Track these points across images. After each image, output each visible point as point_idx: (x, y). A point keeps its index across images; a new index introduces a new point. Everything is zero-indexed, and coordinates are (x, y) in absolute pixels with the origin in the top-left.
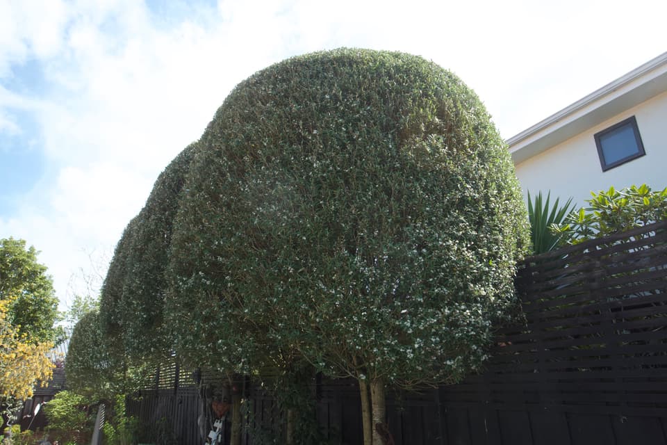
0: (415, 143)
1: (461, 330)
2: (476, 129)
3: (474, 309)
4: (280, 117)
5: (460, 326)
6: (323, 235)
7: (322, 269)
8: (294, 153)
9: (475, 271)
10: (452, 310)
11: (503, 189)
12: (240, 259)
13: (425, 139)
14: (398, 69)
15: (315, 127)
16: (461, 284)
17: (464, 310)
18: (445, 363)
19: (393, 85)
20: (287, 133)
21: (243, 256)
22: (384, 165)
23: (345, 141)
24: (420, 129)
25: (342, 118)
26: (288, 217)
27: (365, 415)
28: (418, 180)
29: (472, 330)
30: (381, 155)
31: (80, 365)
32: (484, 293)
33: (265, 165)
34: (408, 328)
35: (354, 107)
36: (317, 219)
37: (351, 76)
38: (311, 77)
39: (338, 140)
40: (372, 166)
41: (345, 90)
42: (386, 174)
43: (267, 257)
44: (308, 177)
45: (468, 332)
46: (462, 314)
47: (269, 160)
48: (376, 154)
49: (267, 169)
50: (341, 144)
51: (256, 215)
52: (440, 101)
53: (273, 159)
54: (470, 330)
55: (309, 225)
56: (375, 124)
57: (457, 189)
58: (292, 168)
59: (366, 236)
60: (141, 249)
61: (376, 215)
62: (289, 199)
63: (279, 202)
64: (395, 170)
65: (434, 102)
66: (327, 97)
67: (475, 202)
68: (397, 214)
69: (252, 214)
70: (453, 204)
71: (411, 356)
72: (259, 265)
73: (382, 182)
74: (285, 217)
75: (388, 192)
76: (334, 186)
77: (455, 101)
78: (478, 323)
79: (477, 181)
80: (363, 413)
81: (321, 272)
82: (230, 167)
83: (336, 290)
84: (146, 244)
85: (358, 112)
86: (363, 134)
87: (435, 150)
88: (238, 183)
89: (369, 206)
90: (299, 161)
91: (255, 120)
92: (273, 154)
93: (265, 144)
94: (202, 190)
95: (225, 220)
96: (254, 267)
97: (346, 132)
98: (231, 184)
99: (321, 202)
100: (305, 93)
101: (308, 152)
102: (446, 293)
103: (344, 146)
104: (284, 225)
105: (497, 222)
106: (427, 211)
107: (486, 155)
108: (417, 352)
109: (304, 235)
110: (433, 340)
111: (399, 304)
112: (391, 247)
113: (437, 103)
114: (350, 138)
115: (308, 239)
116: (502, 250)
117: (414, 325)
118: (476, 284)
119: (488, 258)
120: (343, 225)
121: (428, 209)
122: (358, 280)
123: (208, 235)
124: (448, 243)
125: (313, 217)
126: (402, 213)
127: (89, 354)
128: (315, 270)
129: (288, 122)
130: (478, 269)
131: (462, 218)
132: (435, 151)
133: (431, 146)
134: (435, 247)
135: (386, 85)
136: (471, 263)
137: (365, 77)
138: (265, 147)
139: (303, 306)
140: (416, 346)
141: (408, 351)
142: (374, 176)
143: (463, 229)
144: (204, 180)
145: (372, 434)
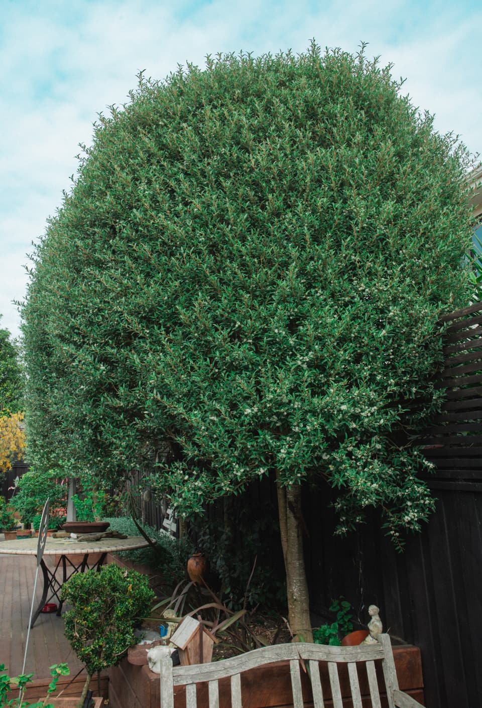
145: (286, 511)
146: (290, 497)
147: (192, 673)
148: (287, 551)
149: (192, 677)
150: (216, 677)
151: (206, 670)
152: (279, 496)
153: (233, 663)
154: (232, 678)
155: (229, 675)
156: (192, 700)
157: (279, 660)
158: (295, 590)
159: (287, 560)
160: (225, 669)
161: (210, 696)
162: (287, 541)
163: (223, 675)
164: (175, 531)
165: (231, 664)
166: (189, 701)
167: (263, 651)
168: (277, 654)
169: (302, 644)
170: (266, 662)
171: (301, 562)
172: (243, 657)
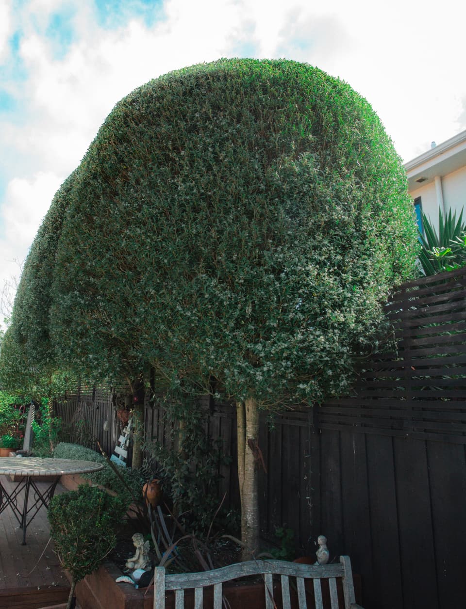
0: (284, 162)
1: (314, 355)
2: (356, 145)
3: (330, 335)
4: (151, 138)
5: (312, 351)
6: (183, 259)
7: (180, 291)
8: (161, 174)
9: (335, 297)
10: (305, 336)
11: (381, 209)
12: (110, 280)
13: (296, 158)
14: (275, 81)
15: (183, 148)
16: (318, 310)
17: (318, 336)
18: (298, 386)
19: (267, 99)
20: (156, 154)
21: (111, 277)
22: (248, 187)
23: (210, 162)
24: (290, 147)
25: (210, 137)
26: (152, 240)
27: (240, 431)
28: (283, 202)
29: (326, 356)
30: (246, 176)
31: (10, 369)
32: (342, 319)
33: (134, 188)
34: (260, 351)
35: (223, 126)
36: (178, 242)
37: (224, 91)
38: (185, 94)
39: (204, 160)
40: (236, 188)
41: (216, 107)
42: (250, 197)
43: (133, 279)
44: (173, 200)
45: (321, 357)
46: (316, 340)
47: (138, 182)
48: (241, 175)
49: (137, 192)
50: (207, 165)
51: (124, 237)
52: (318, 115)
53: (142, 181)
54: (323, 356)
55: (170, 249)
56: (243, 143)
57: (325, 211)
58: (159, 191)
59: (223, 260)
60: (37, 266)
61: (235, 239)
62: (153, 222)
63: (144, 225)
64: (260, 192)
65: (310, 117)
66: (197, 115)
67: (344, 225)
68: (257, 238)
69: (121, 236)
70: (319, 226)
71: (260, 378)
72: (125, 286)
73: (244, 205)
74: (149, 240)
75: (250, 215)
76: (196, 210)
77: (335, 115)
78: (334, 349)
79: (349, 202)
80: (238, 429)
81: (179, 294)
82: (103, 190)
83: (191, 312)
84: (41, 261)
85: (227, 131)
86: (229, 154)
87: (305, 170)
88: (110, 205)
89: (228, 229)
90: (166, 184)
91: (129, 141)
92: (142, 176)
93: (135, 166)
94: (81, 211)
95: (98, 241)
96: (121, 288)
97: (213, 153)
98: (104, 206)
99: (183, 225)
100: (177, 112)
101: (175, 173)
102: (302, 319)
103: (209, 168)
104: (148, 247)
105: (367, 245)
106: (289, 235)
107: (365, 174)
108: (265, 374)
109: (166, 258)
110: (284, 364)
111: (253, 328)
112: (247, 272)
113: (314, 118)
114: (216, 159)
115: (169, 262)
116: (369, 275)
117: (266, 349)
118: (335, 310)
119: (353, 283)
120: (203, 249)
121: (289, 232)
122: (213, 304)
123: (83, 256)
124: (307, 268)
125: (176, 239)
126: (263, 236)
127: (17, 359)
128: (174, 292)
129: (159, 142)
130: (338, 295)
131: (326, 242)
132: (304, 172)
133: (301, 165)
134: (294, 272)
135: (260, 100)
136: (332, 289)
137: (238, 92)
138: (135, 169)
139: (162, 327)
140: (265, 369)
141: (258, 373)
142: (237, 199)
143: (327, 253)
144: (82, 202)
145: (245, 448)
146: (250, 435)
147: (181, 580)
148: (243, 484)
149: (181, 584)
150: (201, 585)
151: (194, 579)
152: (239, 434)
153: (217, 574)
154: (215, 586)
155: (213, 584)
156: (180, 603)
157: (256, 573)
158: (249, 519)
159: (242, 491)
160: (210, 579)
161: (196, 600)
162: (244, 474)
163: (207, 583)
164: (126, 457)
165: (214, 574)
166: (178, 603)
167: (242, 565)
168: (254, 569)
169: (276, 561)
170: (244, 575)
171: (256, 494)
172: (226, 569)
